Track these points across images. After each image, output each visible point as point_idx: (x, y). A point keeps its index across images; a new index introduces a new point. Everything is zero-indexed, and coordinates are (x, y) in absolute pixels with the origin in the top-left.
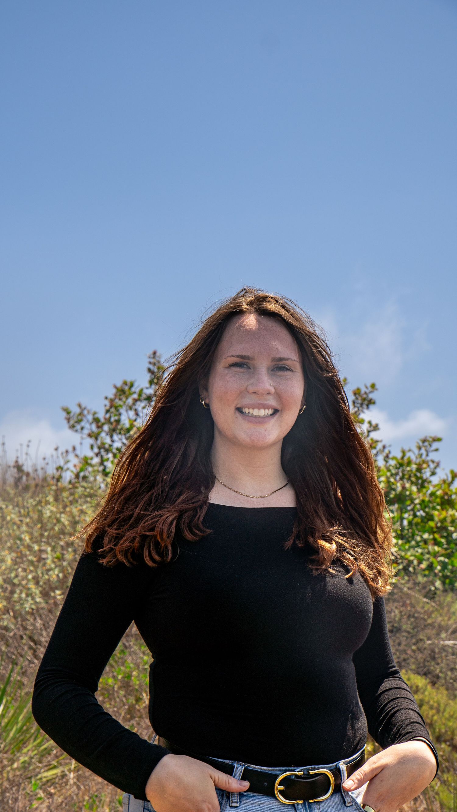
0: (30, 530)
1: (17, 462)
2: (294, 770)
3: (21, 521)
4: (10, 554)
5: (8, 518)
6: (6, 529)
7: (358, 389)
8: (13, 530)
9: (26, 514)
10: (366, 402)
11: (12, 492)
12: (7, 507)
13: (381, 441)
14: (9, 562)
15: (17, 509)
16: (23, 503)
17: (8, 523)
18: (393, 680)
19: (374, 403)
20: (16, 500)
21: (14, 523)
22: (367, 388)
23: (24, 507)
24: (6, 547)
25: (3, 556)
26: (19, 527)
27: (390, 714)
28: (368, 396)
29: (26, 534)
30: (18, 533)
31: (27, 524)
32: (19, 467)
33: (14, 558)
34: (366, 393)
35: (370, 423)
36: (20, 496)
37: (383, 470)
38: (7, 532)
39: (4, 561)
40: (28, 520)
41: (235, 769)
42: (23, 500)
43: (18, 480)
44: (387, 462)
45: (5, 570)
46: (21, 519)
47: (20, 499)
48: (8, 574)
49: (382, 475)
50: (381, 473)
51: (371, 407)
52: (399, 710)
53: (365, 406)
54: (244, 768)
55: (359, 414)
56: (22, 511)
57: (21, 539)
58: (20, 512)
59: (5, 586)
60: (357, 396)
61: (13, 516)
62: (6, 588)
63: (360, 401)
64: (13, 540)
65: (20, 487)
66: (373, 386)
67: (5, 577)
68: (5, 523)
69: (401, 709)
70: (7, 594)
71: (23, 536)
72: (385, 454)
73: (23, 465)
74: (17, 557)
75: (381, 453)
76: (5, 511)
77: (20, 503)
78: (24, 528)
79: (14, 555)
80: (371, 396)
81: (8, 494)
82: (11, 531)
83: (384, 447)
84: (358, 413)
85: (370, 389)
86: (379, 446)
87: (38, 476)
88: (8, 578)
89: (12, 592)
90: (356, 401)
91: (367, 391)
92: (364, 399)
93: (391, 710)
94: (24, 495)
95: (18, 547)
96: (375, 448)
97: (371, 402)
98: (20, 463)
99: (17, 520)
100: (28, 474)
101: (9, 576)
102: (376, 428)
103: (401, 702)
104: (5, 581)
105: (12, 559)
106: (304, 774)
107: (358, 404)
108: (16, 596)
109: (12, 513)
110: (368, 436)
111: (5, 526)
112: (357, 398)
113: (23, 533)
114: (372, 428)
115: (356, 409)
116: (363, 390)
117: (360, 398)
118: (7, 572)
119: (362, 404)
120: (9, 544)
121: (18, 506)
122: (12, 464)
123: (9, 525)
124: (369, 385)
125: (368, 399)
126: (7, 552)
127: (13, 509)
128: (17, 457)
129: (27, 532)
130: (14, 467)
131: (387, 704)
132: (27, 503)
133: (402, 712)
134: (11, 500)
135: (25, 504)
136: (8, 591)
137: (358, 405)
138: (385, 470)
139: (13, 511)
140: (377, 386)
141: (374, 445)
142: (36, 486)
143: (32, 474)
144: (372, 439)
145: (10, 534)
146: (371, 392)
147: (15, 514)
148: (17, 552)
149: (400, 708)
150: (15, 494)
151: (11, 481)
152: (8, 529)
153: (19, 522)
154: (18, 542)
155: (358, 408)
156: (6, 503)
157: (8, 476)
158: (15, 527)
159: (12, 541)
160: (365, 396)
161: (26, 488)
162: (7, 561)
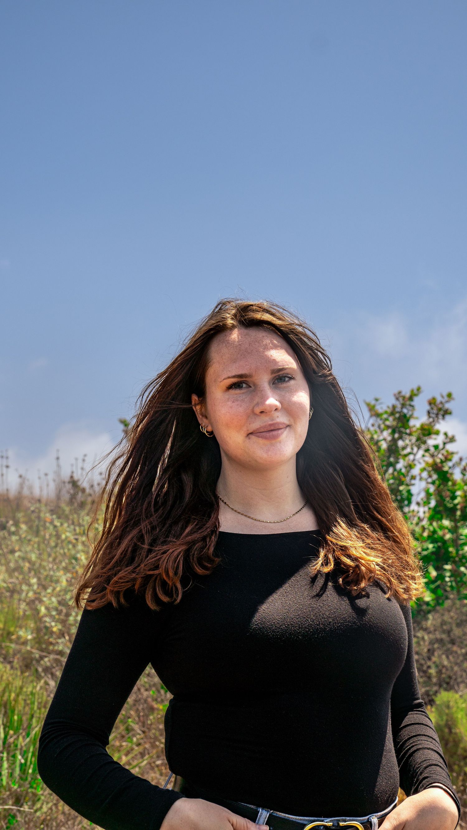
0: (86, 549)
1: (72, 477)
2: (322, 821)
3: (77, 539)
4: (65, 574)
5: (63, 537)
6: (60, 549)
7: (434, 399)
8: (69, 550)
9: (82, 532)
10: (442, 412)
11: (67, 509)
12: (62, 524)
13: (457, 453)
14: (64, 583)
15: (72, 527)
16: (78, 521)
17: (63, 541)
18: (416, 714)
19: (450, 413)
20: (71, 517)
21: (70, 542)
22: (443, 397)
23: (80, 525)
24: (61, 567)
25: (58, 577)
26: (74, 546)
27: (409, 754)
28: (443, 406)
29: (82, 554)
30: (73, 552)
31: (83, 543)
32: (74, 483)
33: (69, 579)
34: (441, 403)
35: (446, 434)
36: (75, 513)
37: (459, 484)
38: (62, 551)
39: (59, 582)
40: (84, 539)
41: (259, 814)
42: (79, 518)
43: (73, 498)
44: (464, 475)
45: (60, 591)
46: (76, 537)
47: (75, 516)
48: (63, 595)
49: (459, 489)
50: (456, 487)
51: (447, 417)
52: (418, 750)
53: (440, 417)
54: (269, 814)
55: (435, 425)
56: (77, 529)
57: (76, 559)
58: (75, 530)
59: (60, 608)
60: (433, 405)
61: (68, 534)
62: (61, 611)
63: (435, 411)
64: (69, 560)
65: (76, 505)
66: (449, 395)
67: (60, 599)
68: (59, 541)
69: (420, 749)
70: (62, 617)
71: (78, 556)
72: (462, 467)
73: (78, 480)
74: (72, 578)
75: (458, 466)
76: (60, 529)
77: (76, 520)
78: (80, 547)
79: (69, 575)
80: (447, 406)
81: (64, 511)
82: (66, 551)
83: (461, 459)
84: (433, 424)
85: (446, 398)
86: (455, 458)
87: (94, 492)
88: (62, 599)
89: (68, 615)
90: (431, 411)
91: (443, 401)
92: (440, 409)
93: (410, 749)
94: (79, 512)
95: (74, 568)
96: (450, 460)
97: (447, 413)
98: (76, 477)
99: (72, 538)
100: (83, 490)
101: (64, 597)
102: (452, 440)
103: (421, 740)
104: (59, 603)
105: (67, 581)
106: (333, 825)
107: (433, 414)
108: (71, 618)
109: (67, 531)
110: (444, 448)
111: (60, 545)
112: (432, 409)
113: (78, 552)
114: (448, 440)
115: (431, 420)
116: (439, 399)
117: (435, 408)
118: (62, 593)
119: (437, 415)
120: (64, 564)
121: (73, 523)
122: (67, 479)
123: (64, 544)
124: (445, 394)
125: (444, 409)
126: (62, 572)
127: (68, 527)
128: (73, 472)
129: (83, 551)
130: (69, 482)
131: (406, 741)
132: (83, 520)
133: (421, 752)
134: (67, 518)
135: (81, 521)
136: (63, 614)
137: (433, 416)
138: (462, 484)
139: (68, 529)
140: (454, 396)
141: (449, 457)
142: (93, 502)
143: (88, 491)
144: (447, 451)
145: (65, 553)
146: (447, 402)
147: (70, 532)
148: (72, 573)
149: (420, 747)
150: (71, 510)
151: (66, 497)
152: (63, 548)
153: (74, 541)
154: (74, 561)
155: (433, 418)
156: (60, 520)
157: (64, 492)
158: (70, 546)
159: (67, 561)
160: (440, 406)
161: (82, 505)
162: (62, 582)
